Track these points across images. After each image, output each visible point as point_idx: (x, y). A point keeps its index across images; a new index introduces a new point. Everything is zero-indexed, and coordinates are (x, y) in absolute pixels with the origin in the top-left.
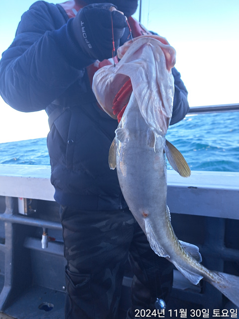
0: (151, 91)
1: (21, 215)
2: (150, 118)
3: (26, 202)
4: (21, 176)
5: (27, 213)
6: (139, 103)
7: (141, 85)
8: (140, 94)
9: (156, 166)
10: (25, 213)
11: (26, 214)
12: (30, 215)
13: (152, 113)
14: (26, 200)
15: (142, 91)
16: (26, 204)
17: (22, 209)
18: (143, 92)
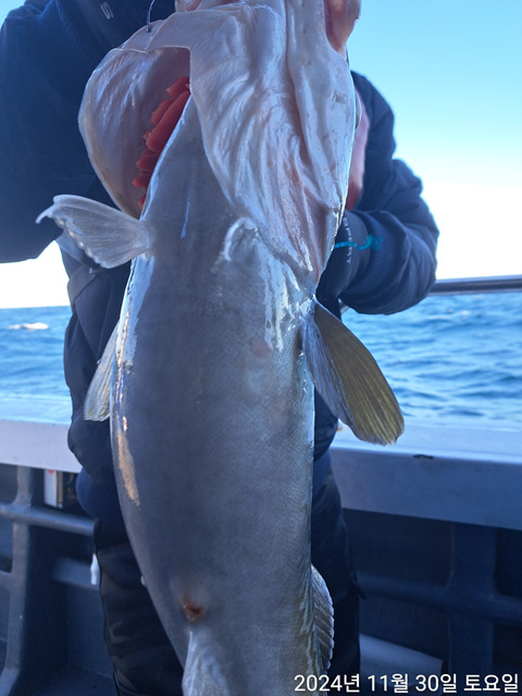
0: (260, 93)
1: (50, 508)
2: (245, 185)
3: (61, 479)
4: (53, 421)
5: (64, 503)
6: (205, 123)
7: (221, 67)
8: (214, 95)
9: (253, 381)
10: (58, 502)
11: (61, 506)
12: (70, 507)
13: (255, 167)
14: (61, 476)
15: (224, 84)
16: (61, 484)
17: (52, 495)
18: (227, 90)
